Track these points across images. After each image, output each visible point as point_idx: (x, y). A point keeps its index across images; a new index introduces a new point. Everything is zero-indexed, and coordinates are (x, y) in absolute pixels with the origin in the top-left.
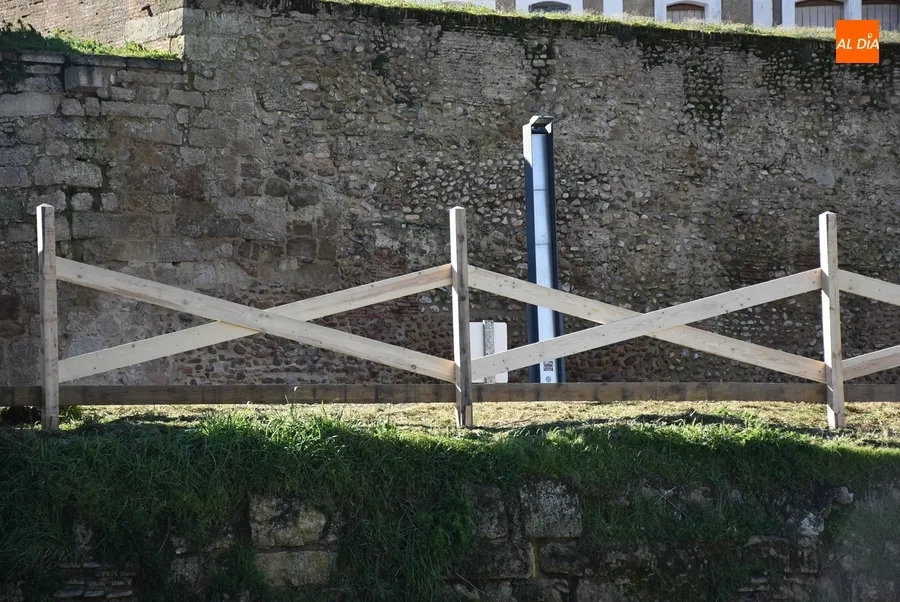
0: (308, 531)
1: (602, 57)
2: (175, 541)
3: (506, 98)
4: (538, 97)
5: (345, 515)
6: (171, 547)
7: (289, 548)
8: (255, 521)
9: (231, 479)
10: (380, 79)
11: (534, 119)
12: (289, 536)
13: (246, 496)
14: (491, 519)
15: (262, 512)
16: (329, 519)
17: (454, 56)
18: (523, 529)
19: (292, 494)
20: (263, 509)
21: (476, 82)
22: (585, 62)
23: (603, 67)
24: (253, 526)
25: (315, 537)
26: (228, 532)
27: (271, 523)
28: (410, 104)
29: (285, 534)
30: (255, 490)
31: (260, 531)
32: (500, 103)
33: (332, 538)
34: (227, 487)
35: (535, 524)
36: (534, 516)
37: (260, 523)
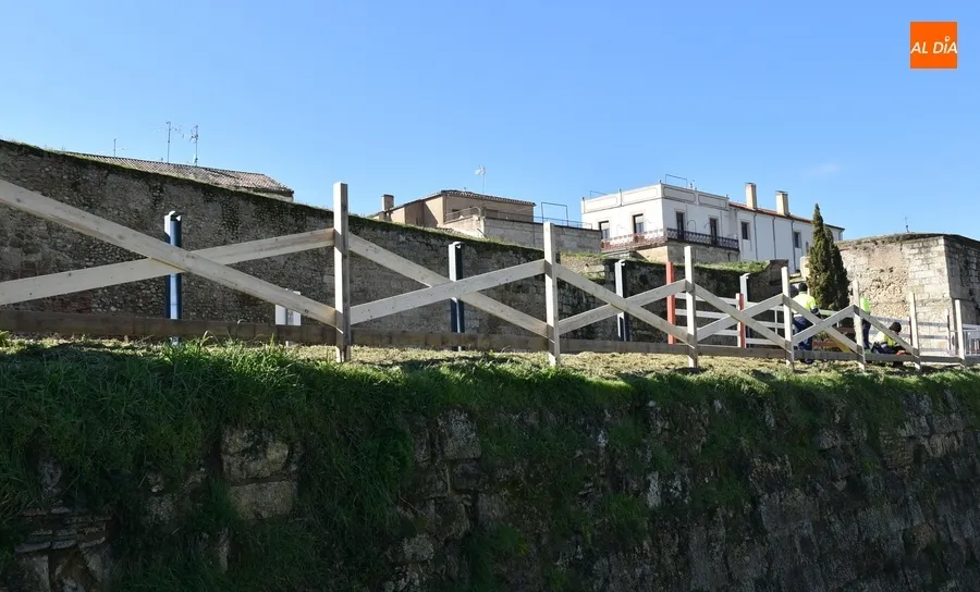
0: (274, 462)
1: (186, 195)
2: (151, 477)
3: (140, 209)
4: (155, 211)
5: (304, 445)
6: (148, 486)
7: (257, 479)
8: (226, 453)
9: (202, 409)
10: (75, 193)
11: (172, 213)
12: (259, 468)
13: (218, 426)
14: (422, 444)
15: (235, 442)
16: (292, 451)
17: (114, 186)
18: (443, 453)
19: (261, 425)
20: (236, 440)
21: (125, 200)
22: (178, 197)
23: (187, 200)
24: (226, 458)
25: (279, 467)
26: (200, 466)
27: (243, 456)
28: (91, 207)
29: (255, 466)
30: (227, 421)
31: (231, 462)
32: (136, 211)
33: (294, 468)
34: (199, 419)
35: (451, 449)
36: (449, 440)
37: (232, 455)
